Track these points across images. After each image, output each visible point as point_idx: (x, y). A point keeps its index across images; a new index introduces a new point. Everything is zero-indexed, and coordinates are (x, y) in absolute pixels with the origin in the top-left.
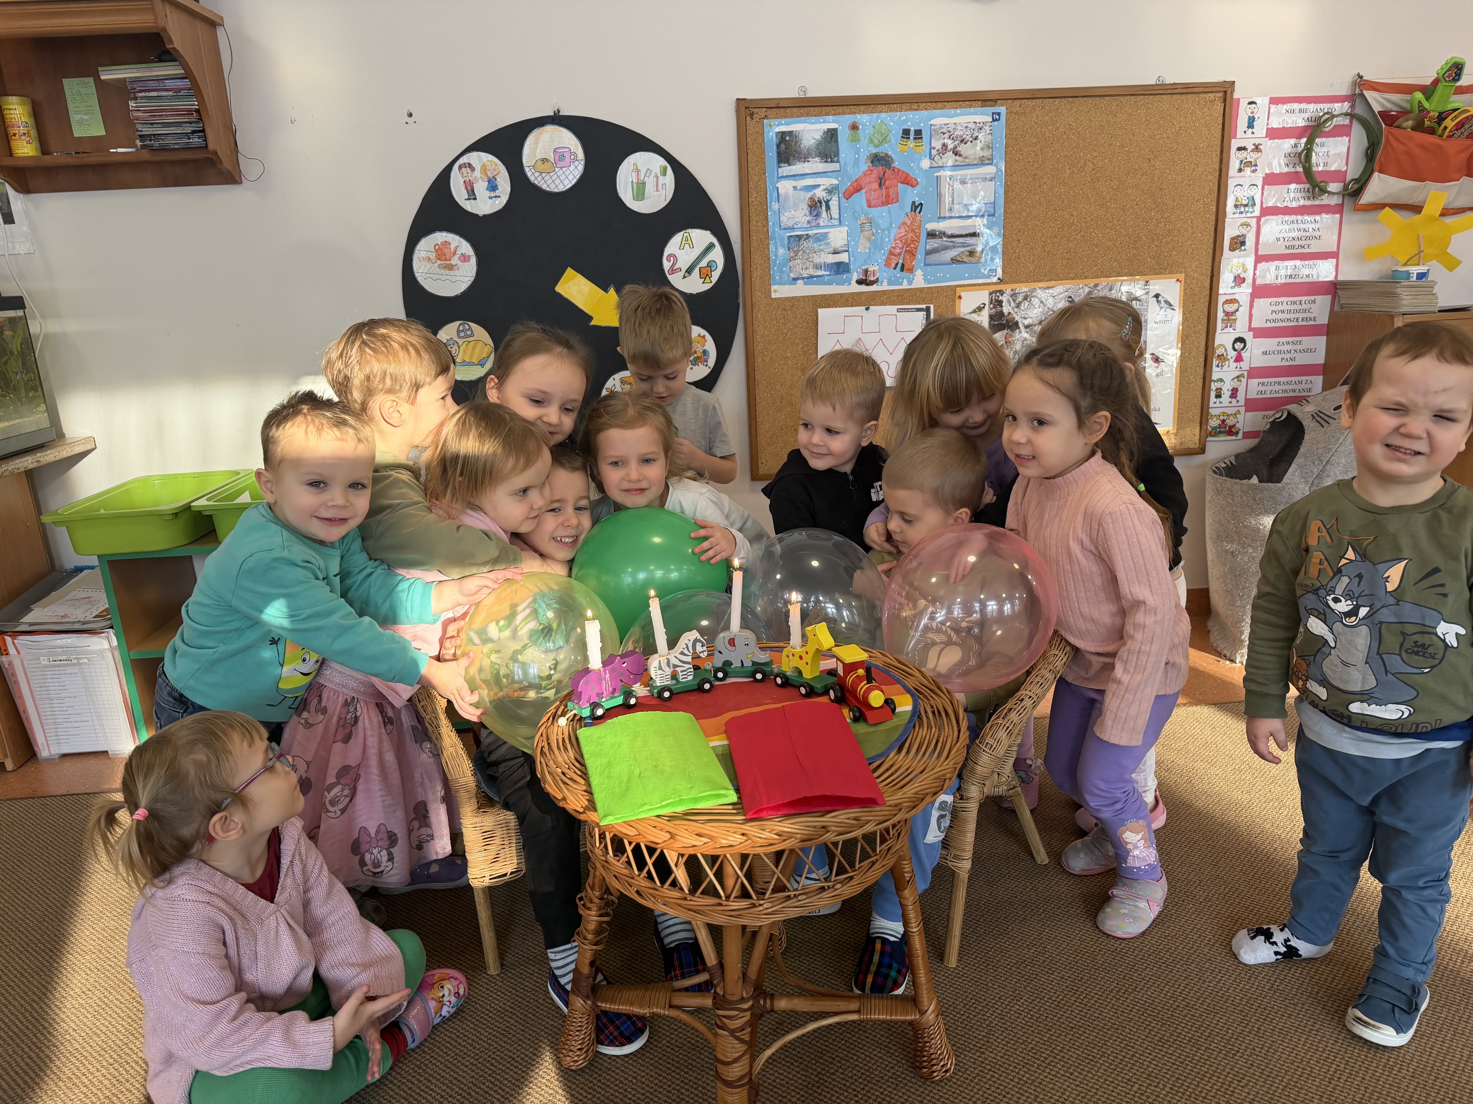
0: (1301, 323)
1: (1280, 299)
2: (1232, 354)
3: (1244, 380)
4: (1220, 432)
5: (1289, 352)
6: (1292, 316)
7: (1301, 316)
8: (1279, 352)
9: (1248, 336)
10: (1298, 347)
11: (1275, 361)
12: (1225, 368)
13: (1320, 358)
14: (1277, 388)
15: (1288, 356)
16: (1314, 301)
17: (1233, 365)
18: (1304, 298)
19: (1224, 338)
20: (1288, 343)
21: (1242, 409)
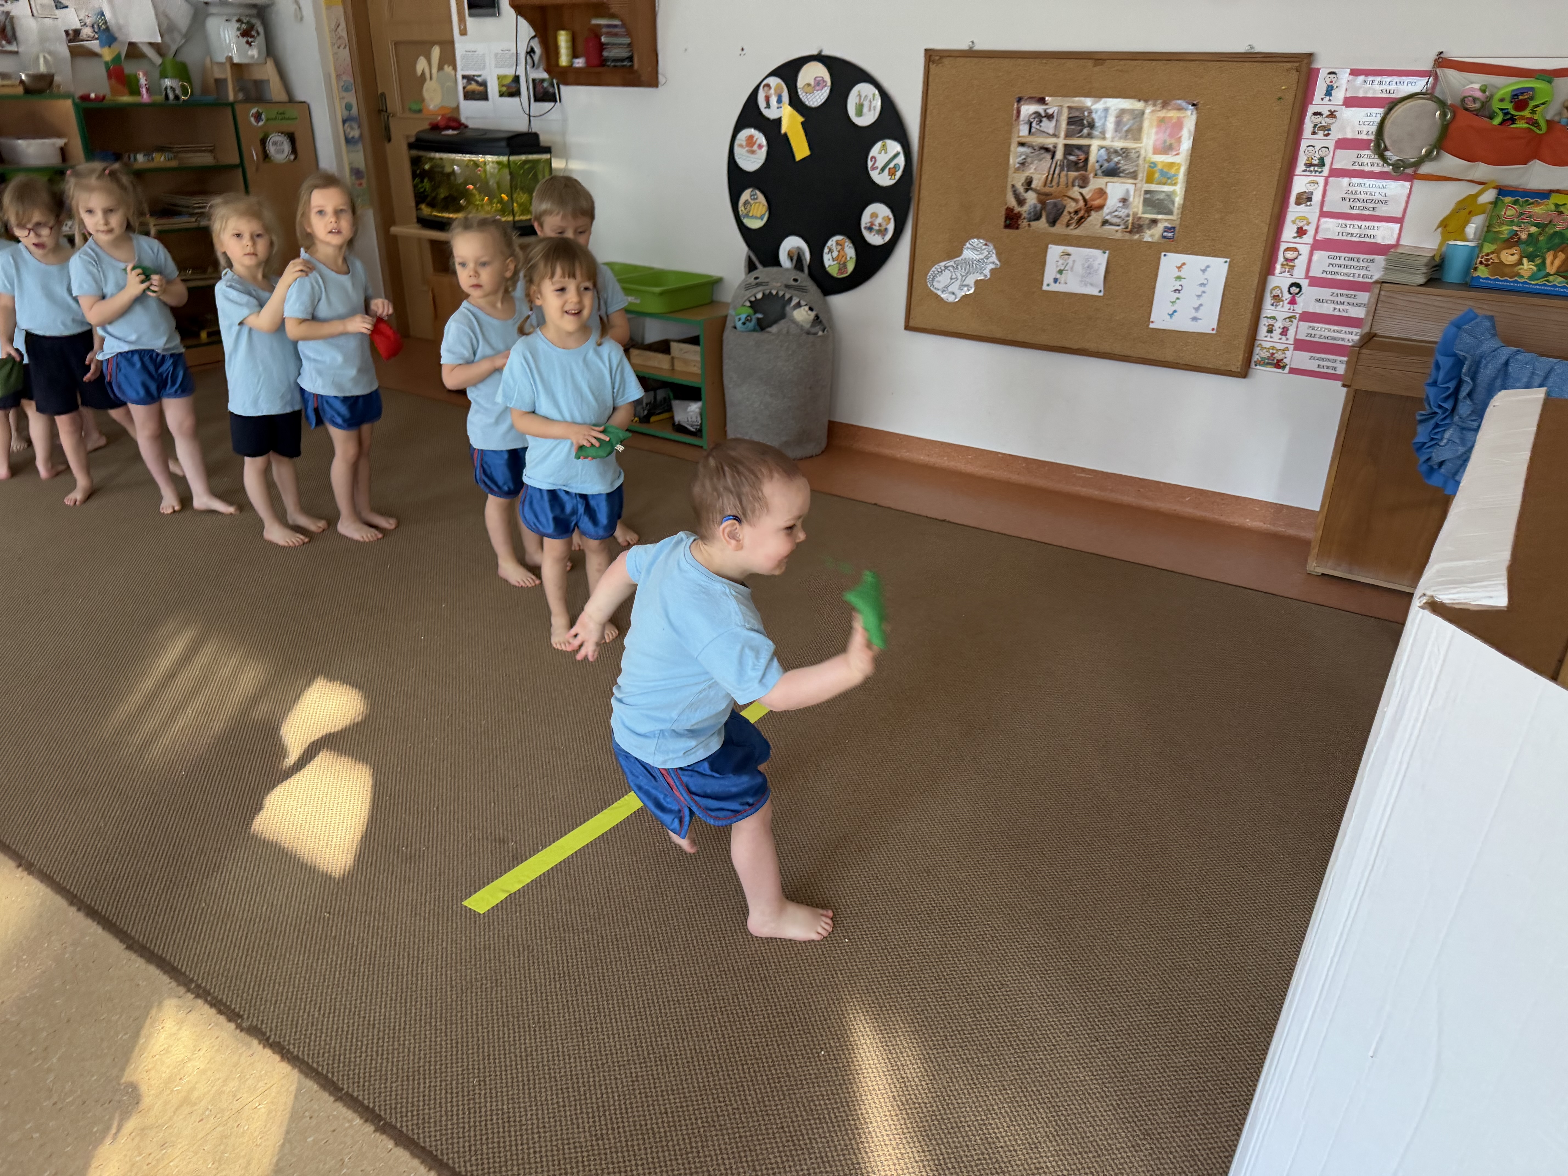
0: (1356, 279)
1: (1339, 254)
2: (1287, 296)
3: (1296, 322)
4: (1268, 364)
5: (1343, 303)
6: (1349, 271)
7: (1357, 272)
8: (1333, 302)
10: (1351, 300)
11: (1328, 309)
14: (1327, 334)
15: (1341, 307)
16: (1372, 261)
17: (1288, 306)
18: (1362, 256)
19: (1280, 280)
20: (1342, 295)
21: (1291, 347)
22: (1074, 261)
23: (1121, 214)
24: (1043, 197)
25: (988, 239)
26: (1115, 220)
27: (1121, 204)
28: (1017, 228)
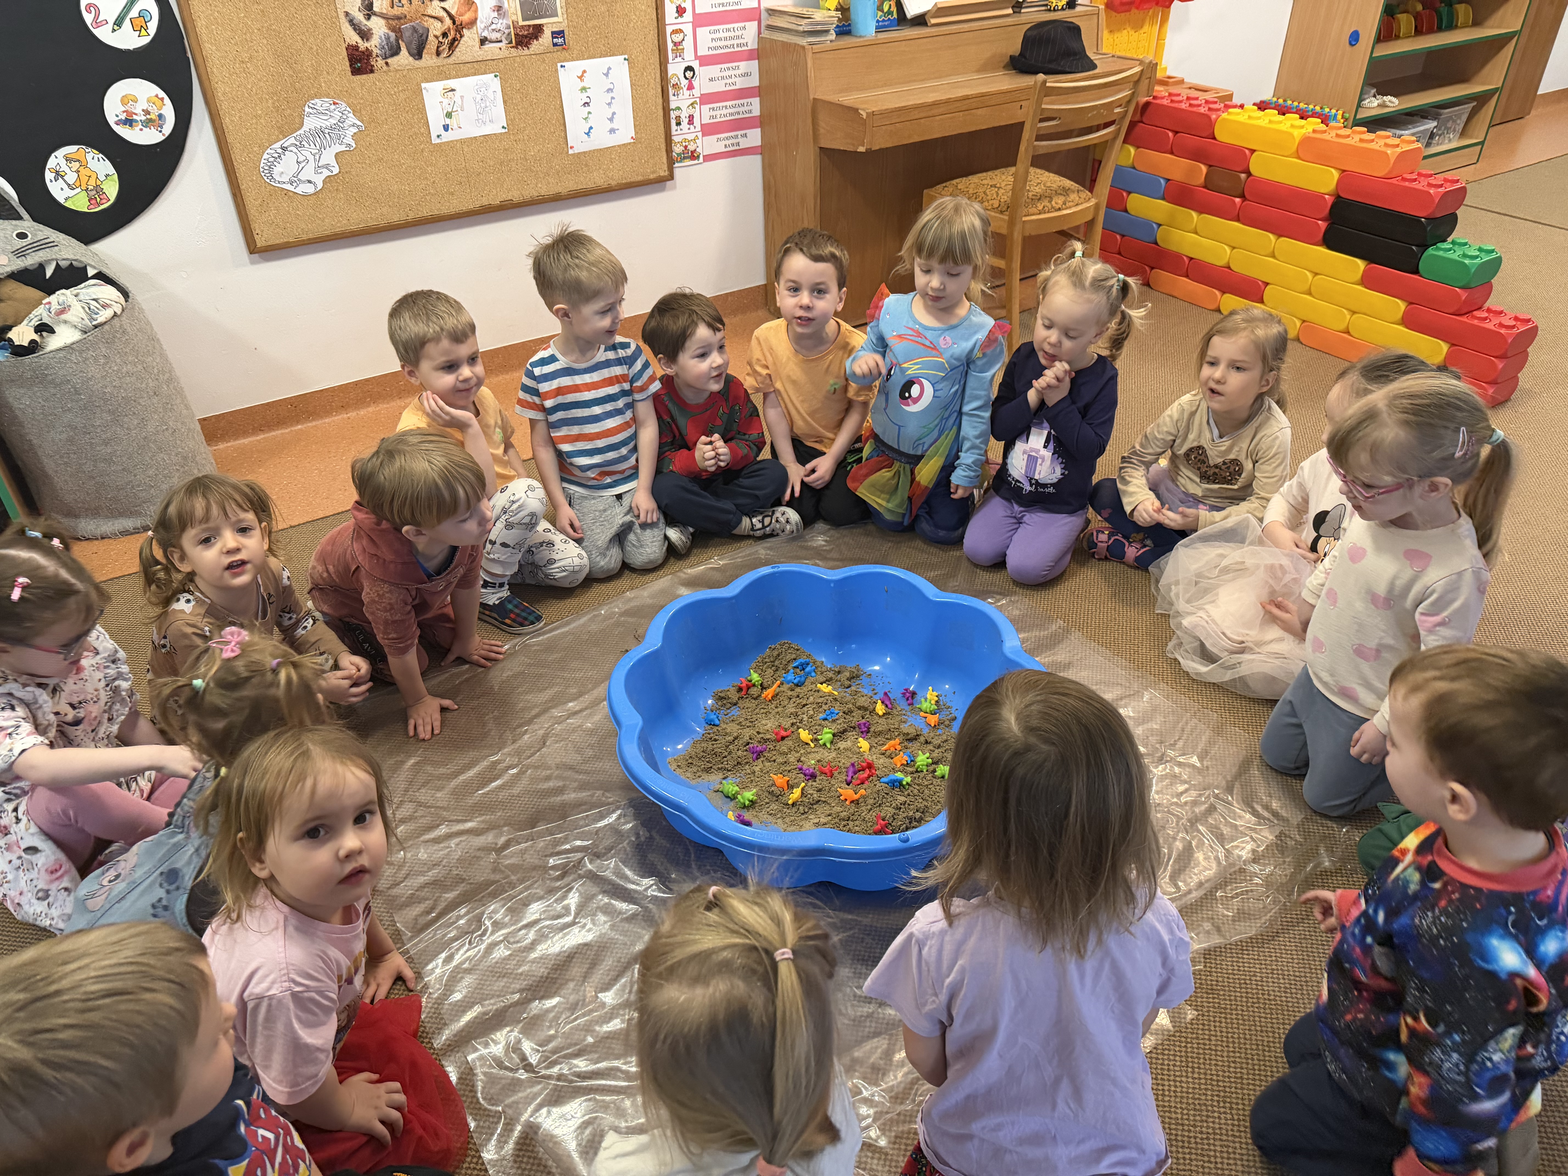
0: (736, 49)
1: (716, 27)
2: (684, 83)
3: (697, 107)
4: (685, 158)
5: (731, 77)
6: (728, 43)
7: (736, 42)
8: (723, 78)
9: (695, 65)
10: (737, 72)
11: (719, 87)
12: (680, 96)
13: (754, 81)
14: (725, 111)
15: (729, 81)
16: (744, 28)
17: (687, 93)
18: (736, 25)
19: (675, 69)
20: (729, 69)
21: (700, 134)
22: (462, 97)
23: (499, 26)
24: (395, 22)
25: (336, 97)
26: (494, 36)
27: (496, 14)
28: (372, 71)
